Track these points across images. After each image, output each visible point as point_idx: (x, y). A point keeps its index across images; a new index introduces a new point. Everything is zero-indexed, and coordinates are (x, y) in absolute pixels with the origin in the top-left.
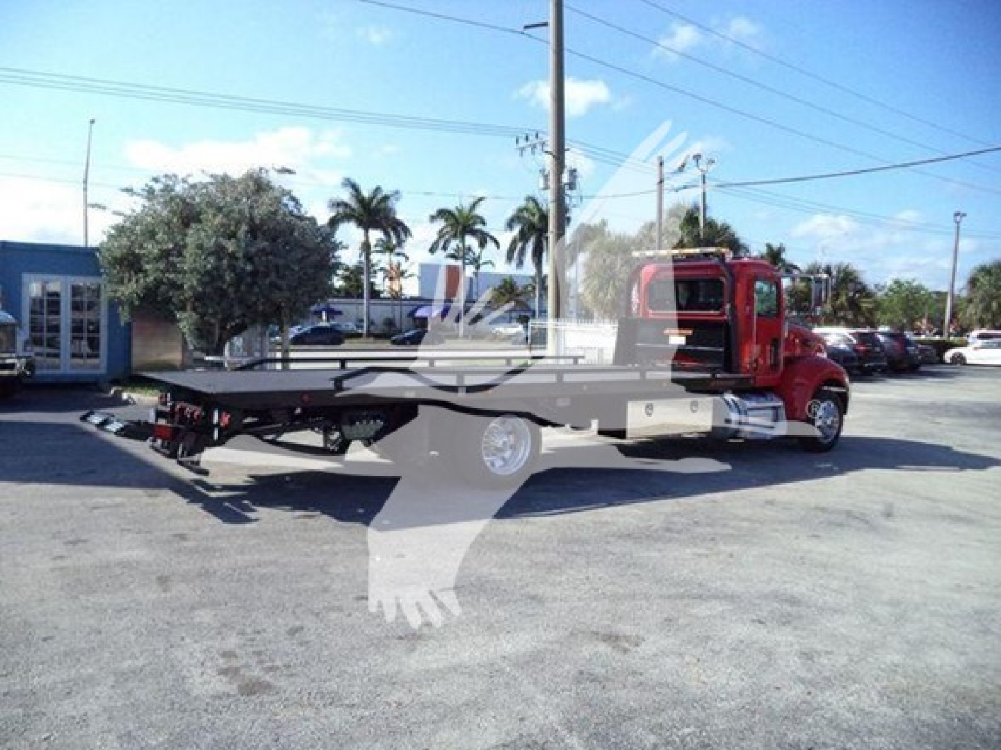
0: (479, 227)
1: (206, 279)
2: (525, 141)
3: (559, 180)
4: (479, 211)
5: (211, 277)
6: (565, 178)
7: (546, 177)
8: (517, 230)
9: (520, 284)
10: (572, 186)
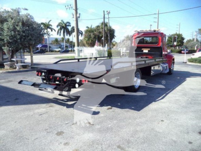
0: (50, 27)
1: (11, 38)
2: (68, 7)
3: (76, 16)
4: (50, 23)
5: (12, 37)
6: (78, 15)
7: (73, 15)
8: (59, 27)
9: (59, 40)
10: (79, 17)
